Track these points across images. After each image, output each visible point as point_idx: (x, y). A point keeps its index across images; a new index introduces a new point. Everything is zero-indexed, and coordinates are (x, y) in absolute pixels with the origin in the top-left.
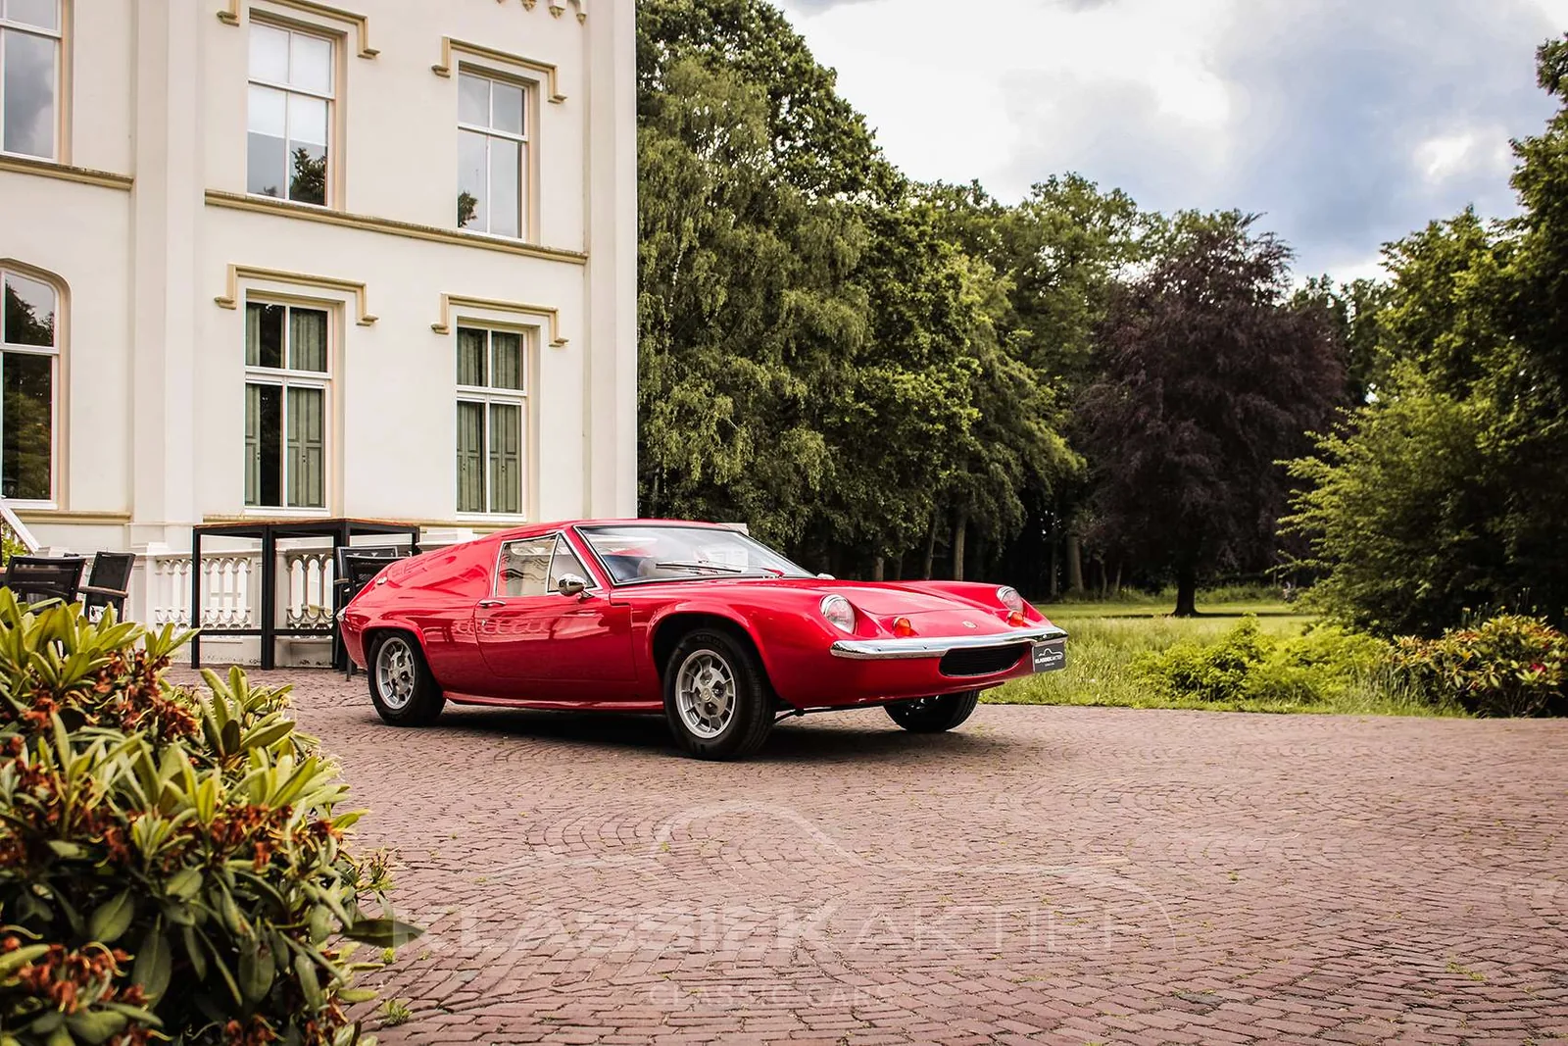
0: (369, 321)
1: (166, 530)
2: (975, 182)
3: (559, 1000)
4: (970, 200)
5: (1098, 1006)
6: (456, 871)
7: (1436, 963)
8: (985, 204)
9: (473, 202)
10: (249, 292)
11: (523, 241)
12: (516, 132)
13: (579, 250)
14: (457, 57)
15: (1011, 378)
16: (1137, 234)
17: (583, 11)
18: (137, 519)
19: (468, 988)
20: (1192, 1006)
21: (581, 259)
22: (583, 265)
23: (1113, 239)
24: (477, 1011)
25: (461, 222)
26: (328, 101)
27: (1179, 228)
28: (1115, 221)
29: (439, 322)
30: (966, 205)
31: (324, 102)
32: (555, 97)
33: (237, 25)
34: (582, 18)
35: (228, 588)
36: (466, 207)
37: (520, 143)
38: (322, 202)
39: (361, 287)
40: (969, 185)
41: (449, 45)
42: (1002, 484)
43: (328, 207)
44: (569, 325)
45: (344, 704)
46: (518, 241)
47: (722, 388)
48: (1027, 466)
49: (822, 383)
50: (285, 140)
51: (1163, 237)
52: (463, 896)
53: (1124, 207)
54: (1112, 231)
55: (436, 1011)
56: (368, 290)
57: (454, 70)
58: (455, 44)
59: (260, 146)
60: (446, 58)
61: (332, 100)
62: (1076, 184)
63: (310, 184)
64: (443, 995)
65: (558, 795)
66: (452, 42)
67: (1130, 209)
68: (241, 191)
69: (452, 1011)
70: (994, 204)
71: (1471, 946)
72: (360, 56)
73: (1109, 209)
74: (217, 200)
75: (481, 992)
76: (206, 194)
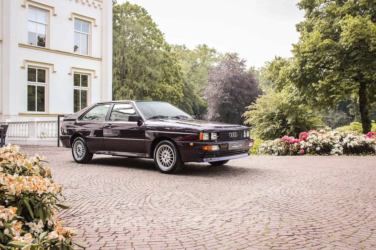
0: (55, 72)
1: (10, 116)
2: (184, 45)
3: (96, 214)
4: (183, 48)
5: (202, 213)
6: (75, 189)
7: (266, 204)
8: (186, 49)
9: (77, 47)
10: (28, 65)
11: (88, 56)
12: (86, 32)
13: (100, 58)
14: (74, 16)
15: (191, 85)
16: (217, 56)
17: (101, 7)
18: (3, 114)
19: (78, 212)
20: (220, 213)
21: (100, 59)
22: (101, 61)
23: (212, 57)
24: (80, 217)
25: (75, 51)
26: (46, 25)
27: (226, 55)
28: (212, 53)
29: (70, 72)
30: (182, 50)
31: (45, 25)
32: (95, 25)
33: (26, 8)
34: (101, 9)
35: (24, 129)
36: (76, 48)
37: (87, 35)
38: (45, 47)
39: (53, 65)
40: (183, 45)
41: (72, 14)
42: (188, 107)
43: (46, 48)
44: (98, 74)
45: (50, 154)
46: (87, 56)
47: (131, 88)
48: (194, 103)
49: (151, 86)
50: (36, 33)
51: (222, 57)
52: (76, 194)
53: (214, 50)
54: (212, 55)
55: (72, 217)
56: (54, 65)
57: (73, 19)
58: (74, 14)
59: (30, 34)
60: (72, 16)
61: (47, 25)
62: (205, 46)
63: (41, 43)
64: (73, 214)
65: (95, 173)
66: (73, 13)
67: (216, 51)
68: (27, 44)
69: (75, 217)
70: (188, 49)
71: (273, 200)
72: (53, 16)
73: (211, 51)
74: (21, 45)
75: (81, 213)
76: (19, 44)
